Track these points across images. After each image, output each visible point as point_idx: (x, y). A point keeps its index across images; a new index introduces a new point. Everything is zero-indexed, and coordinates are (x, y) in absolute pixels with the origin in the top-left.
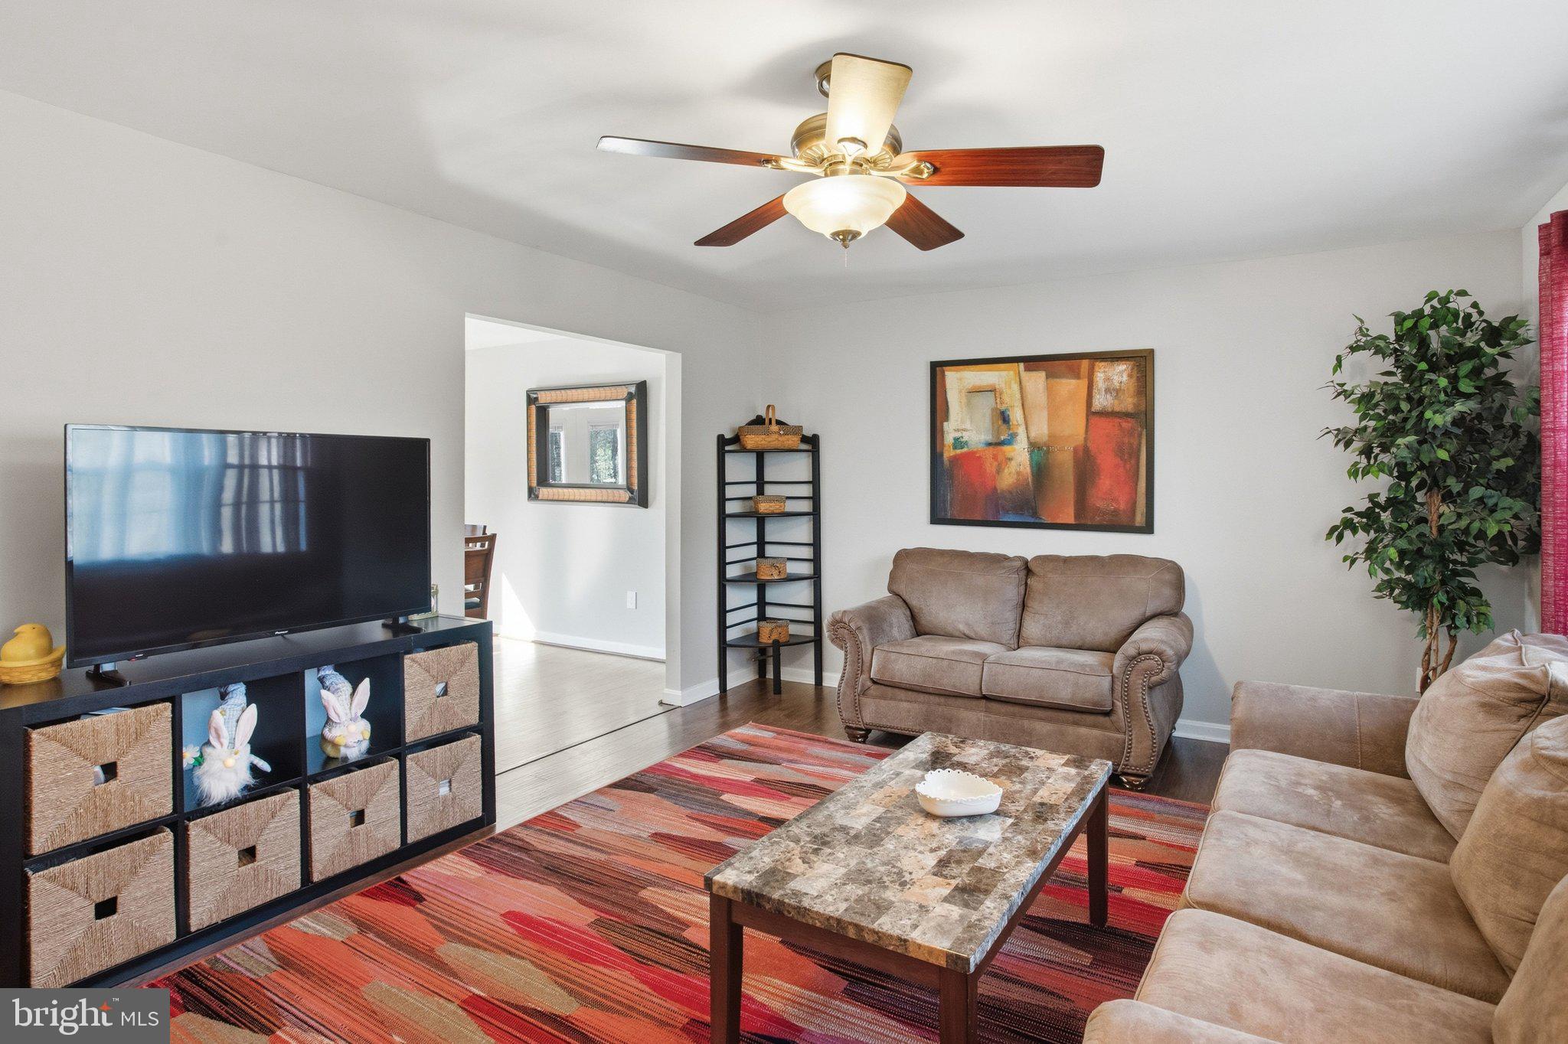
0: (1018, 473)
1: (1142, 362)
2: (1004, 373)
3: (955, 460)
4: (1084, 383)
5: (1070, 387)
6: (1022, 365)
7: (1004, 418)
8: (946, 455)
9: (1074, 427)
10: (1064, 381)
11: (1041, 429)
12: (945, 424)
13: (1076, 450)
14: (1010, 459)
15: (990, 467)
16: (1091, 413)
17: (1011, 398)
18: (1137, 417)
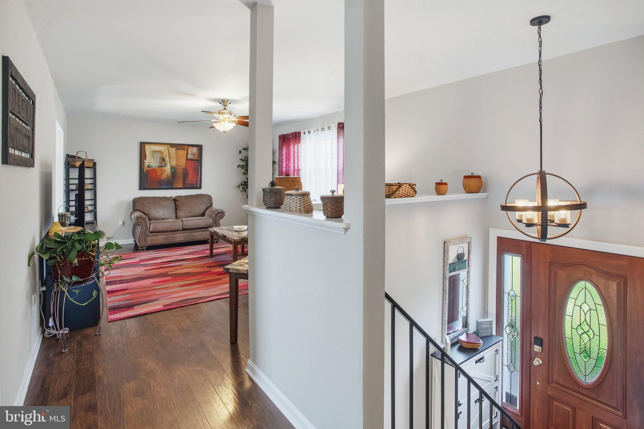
0: (167, 175)
1: (200, 147)
2: (164, 147)
3: (147, 171)
4: (185, 152)
5: (182, 152)
6: (169, 146)
7: (164, 160)
8: (145, 170)
9: (183, 163)
10: (181, 151)
11: (174, 163)
12: (145, 161)
13: (183, 169)
14: (165, 171)
15: (159, 173)
16: (187, 159)
17: (166, 154)
18: (198, 161)
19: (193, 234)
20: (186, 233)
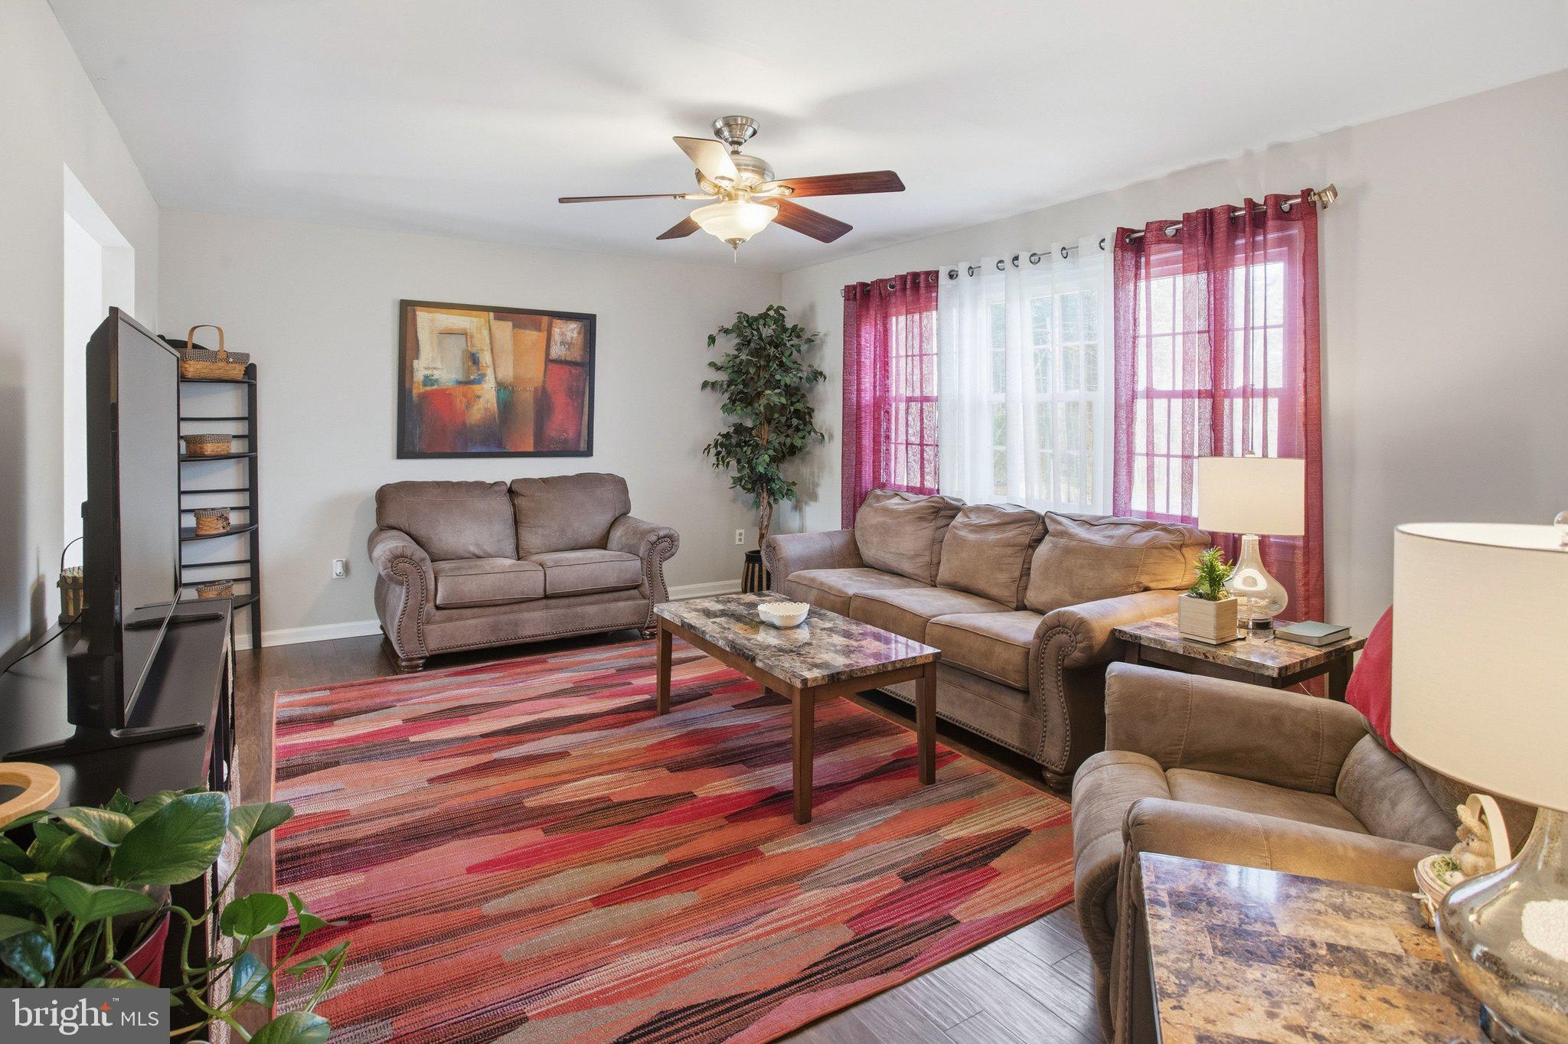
0: (486, 409)
1: (588, 322)
2: (475, 320)
3: (423, 396)
4: (544, 335)
5: (532, 337)
6: (492, 314)
7: (474, 359)
8: (415, 392)
9: (534, 371)
10: (528, 332)
11: (507, 372)
12: (415, 362)
13: (536, 389)
14: (479, 397)
15: (459, 403)
16: (549, 361)
17: (482, 341)
18: (585, 365)
19: (579, 610)
20: (557, 607)
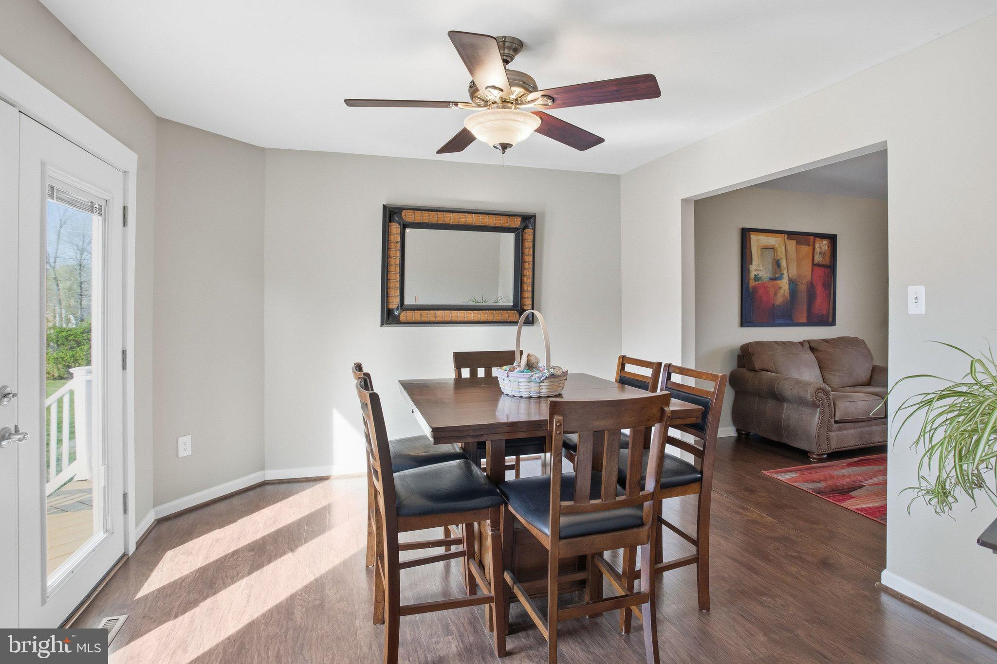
0: (784, 296)
1: (832, 239)
2: (778, 239)
3: (755, 288)
4: (811, 249)
5: (805, 249)
6: (786, 236)
7: (778, 264)
8: (751, 285)
9: (807, 271)
10: (804, 246)
11: (794, 272)
12: (750, 266)
13: (808, 283)
15: (772, 292)
16: (813, 265)
17: (781, 253)
18: (831, 268)
